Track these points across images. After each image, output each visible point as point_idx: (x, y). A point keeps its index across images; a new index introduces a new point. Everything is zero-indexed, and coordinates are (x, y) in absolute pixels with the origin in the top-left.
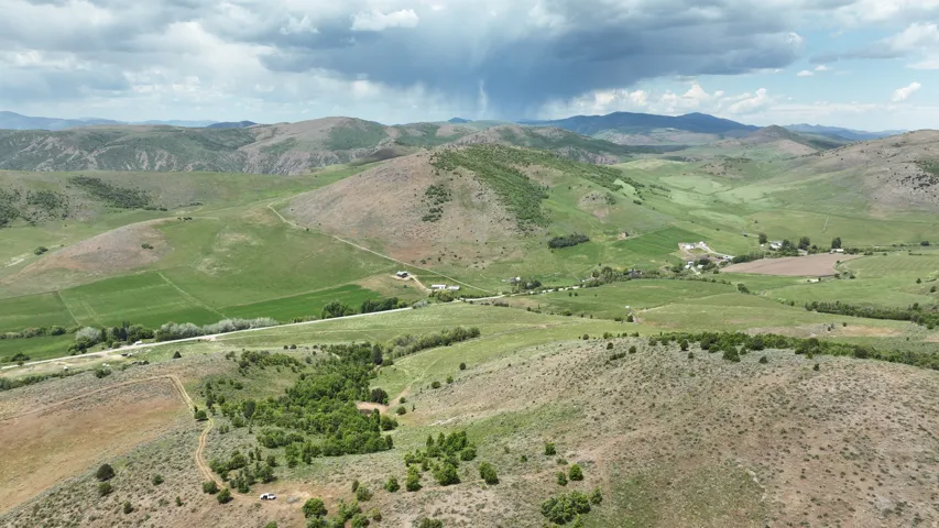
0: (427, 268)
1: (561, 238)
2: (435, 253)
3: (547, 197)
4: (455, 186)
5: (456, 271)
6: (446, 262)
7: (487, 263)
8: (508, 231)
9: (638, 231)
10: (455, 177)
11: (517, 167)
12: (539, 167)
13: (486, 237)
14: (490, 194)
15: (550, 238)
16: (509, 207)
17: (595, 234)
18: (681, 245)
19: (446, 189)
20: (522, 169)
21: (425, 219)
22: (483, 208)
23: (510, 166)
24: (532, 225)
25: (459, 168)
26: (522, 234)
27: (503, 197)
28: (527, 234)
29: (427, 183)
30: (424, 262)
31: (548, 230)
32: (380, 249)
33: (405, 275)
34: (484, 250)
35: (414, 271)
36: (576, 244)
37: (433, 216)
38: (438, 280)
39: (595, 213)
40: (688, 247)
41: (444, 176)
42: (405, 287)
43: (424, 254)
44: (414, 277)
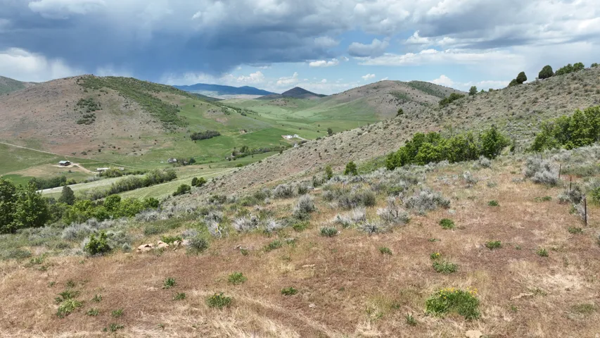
0: (89, 157)
1: (200, 133)
2: (95, 146)
3: (179, 111)
4: (103, 99)
5: (117, 158)
6: (106, 152)
7: (144, 151)
8: (156, 129)
9: (252, 129)
10: (101, 93)
11: (150, 93)
12: (167, 93)
13: (139, 134)
14: (134, 105)
15: (192, 133)
16: (153, 114)
17: (222, 132)
18: (284, 137)
19: (95, 101)
20: (154, 94)
21: (80, 122)
22: (131, 114)
23: (145, 92)
24: (175, 126)
25: (104, 88)
26: (168, 131)
27: (146, 107)
28: (172, 131)
29: (76, 97)
30: (85, 154)
31: (187, 129)
32: (39, 147)
33: (67, 164)
34: (139, 143)
35: (76, 161)
36: (211, 137)
37: (87, 120)
38: (102, 165)
39: (218, 120)
40: (289, 137)
41: (91, 93)
42: (70, 172)
43: (83, 148)
44: (77, 164)
